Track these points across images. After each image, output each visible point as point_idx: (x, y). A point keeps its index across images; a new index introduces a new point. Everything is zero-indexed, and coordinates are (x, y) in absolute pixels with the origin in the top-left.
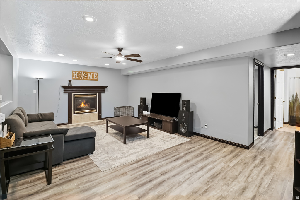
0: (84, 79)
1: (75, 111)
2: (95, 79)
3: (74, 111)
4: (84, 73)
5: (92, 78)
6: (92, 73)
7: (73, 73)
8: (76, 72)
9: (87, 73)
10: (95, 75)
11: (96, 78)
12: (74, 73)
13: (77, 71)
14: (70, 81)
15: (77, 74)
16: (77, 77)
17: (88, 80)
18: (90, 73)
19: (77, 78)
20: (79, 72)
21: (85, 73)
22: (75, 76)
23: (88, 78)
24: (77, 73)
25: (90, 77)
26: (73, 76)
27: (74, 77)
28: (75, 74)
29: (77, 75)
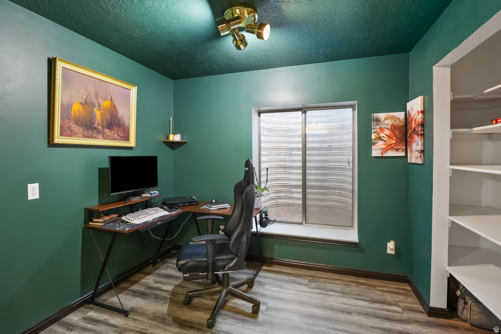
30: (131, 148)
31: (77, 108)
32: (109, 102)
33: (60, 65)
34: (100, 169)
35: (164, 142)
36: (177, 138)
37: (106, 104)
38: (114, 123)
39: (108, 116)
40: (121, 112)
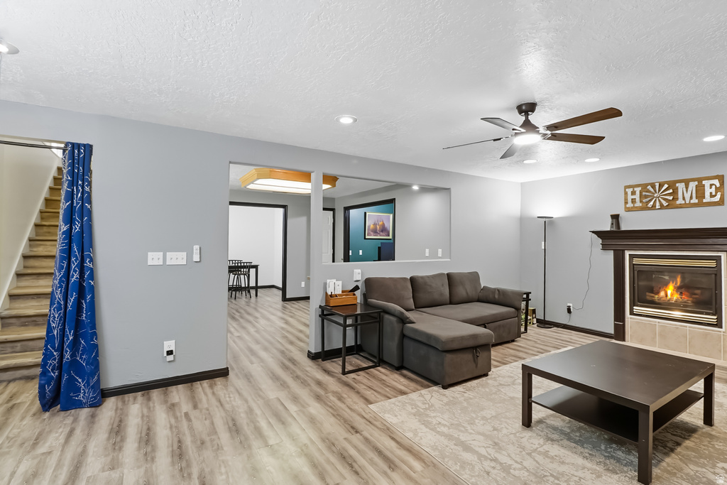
0: (661, 205)
1: (637, 306)
2: (707, 199)
3: (633, 304)
4: (661, 185)
5: (695, 201)
6: (693, 180)
7: (626, 193)
8: (635, 189)
9: (672, 185)
10: (711, 185)
11: (712, 196)
12: (629, 191)
13: (638, 186)
14: (616, 218)
15: (638, 193)
16: (638, 204)
17: (681, 206)
18: (687, 182)
19: (641, 205)
20: (644, 186)
21: (666, 186)
22: (633, 201)
23: (680, 201)
24: (638, 190)
25: (687, 196)
26: (626, 203)
27: (630, 205)
28: (633, 193)
29: (637, 197)
30: (390, 239)
31: (372, 226)
33: (368, 214)
34: (378, 246)
37: (381, 223)
38: (384, 230)
39: (382, 227)
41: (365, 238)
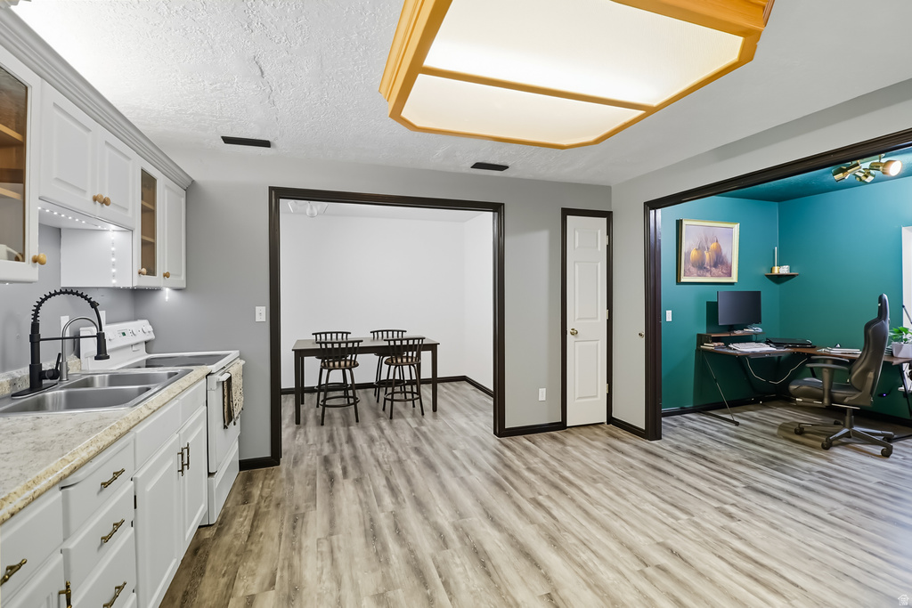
30: (732, 284)
31: (694, 253)
32: (715, 243)
33: (684, 223)
34: (708, 303)
35: (767, 276)
36: (785, 270)
37: (713, 246)
38: (719, 262)
39: (715, 256)
40: (725, 251)
41: (678, 282)
